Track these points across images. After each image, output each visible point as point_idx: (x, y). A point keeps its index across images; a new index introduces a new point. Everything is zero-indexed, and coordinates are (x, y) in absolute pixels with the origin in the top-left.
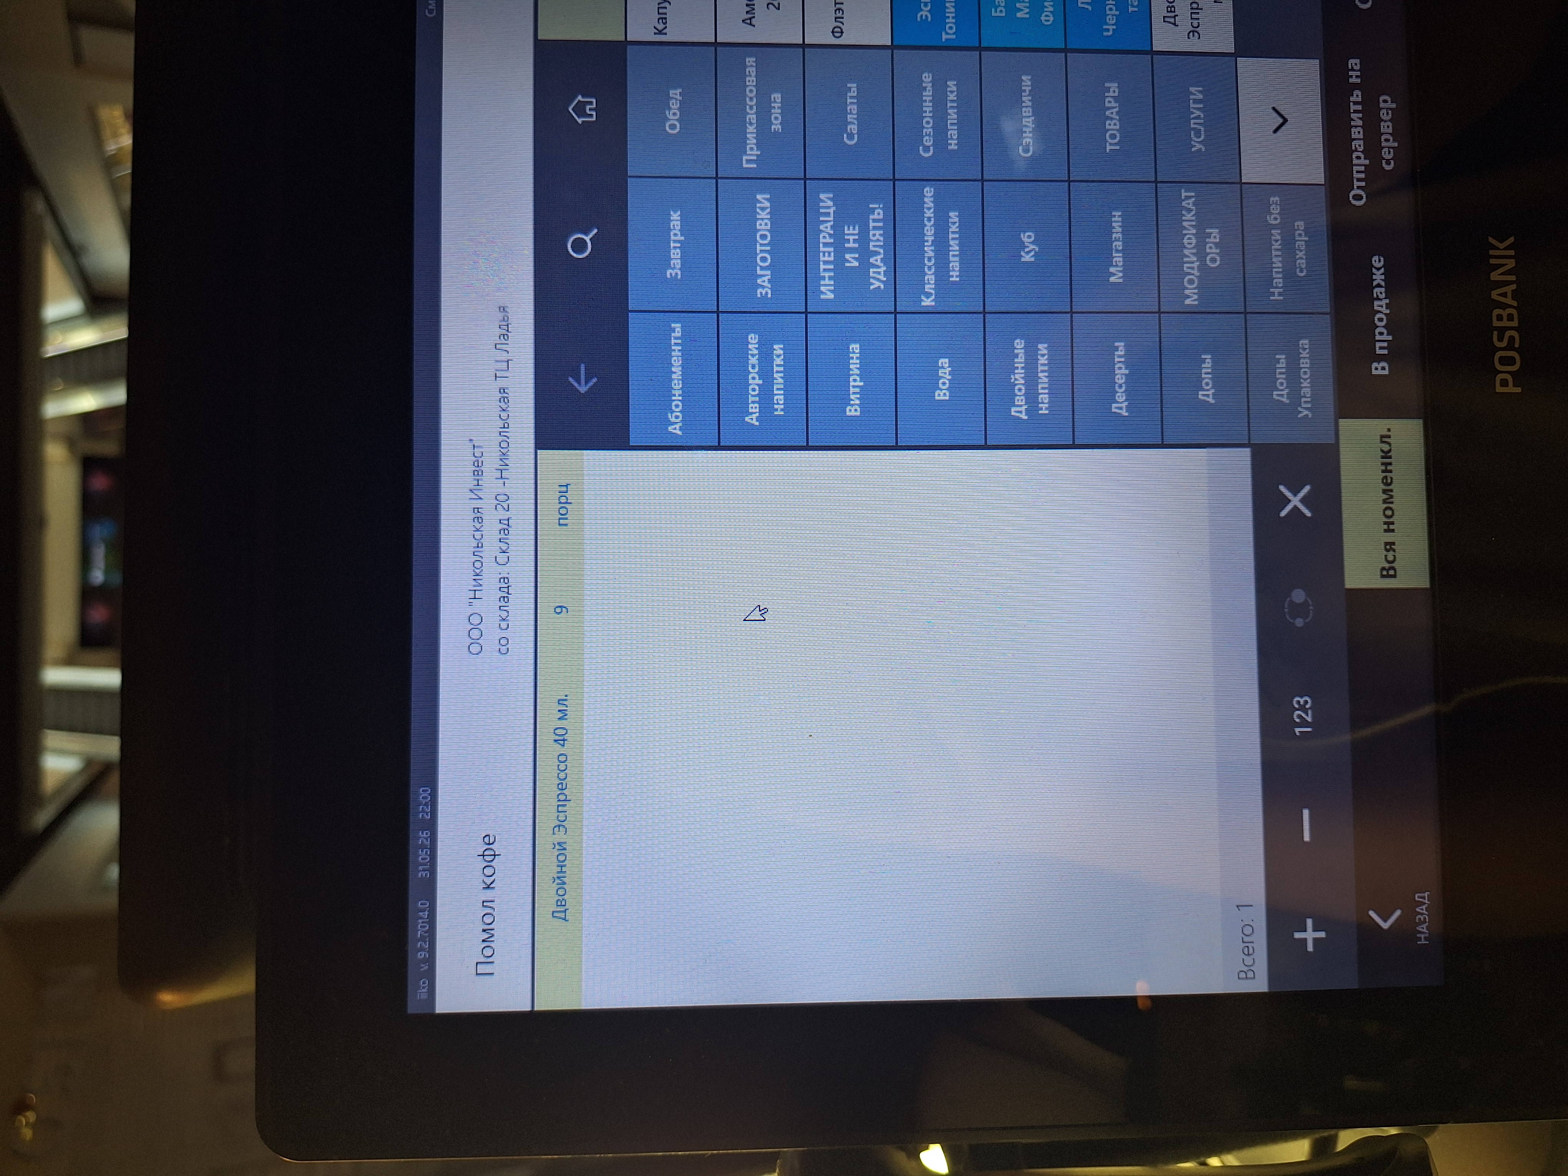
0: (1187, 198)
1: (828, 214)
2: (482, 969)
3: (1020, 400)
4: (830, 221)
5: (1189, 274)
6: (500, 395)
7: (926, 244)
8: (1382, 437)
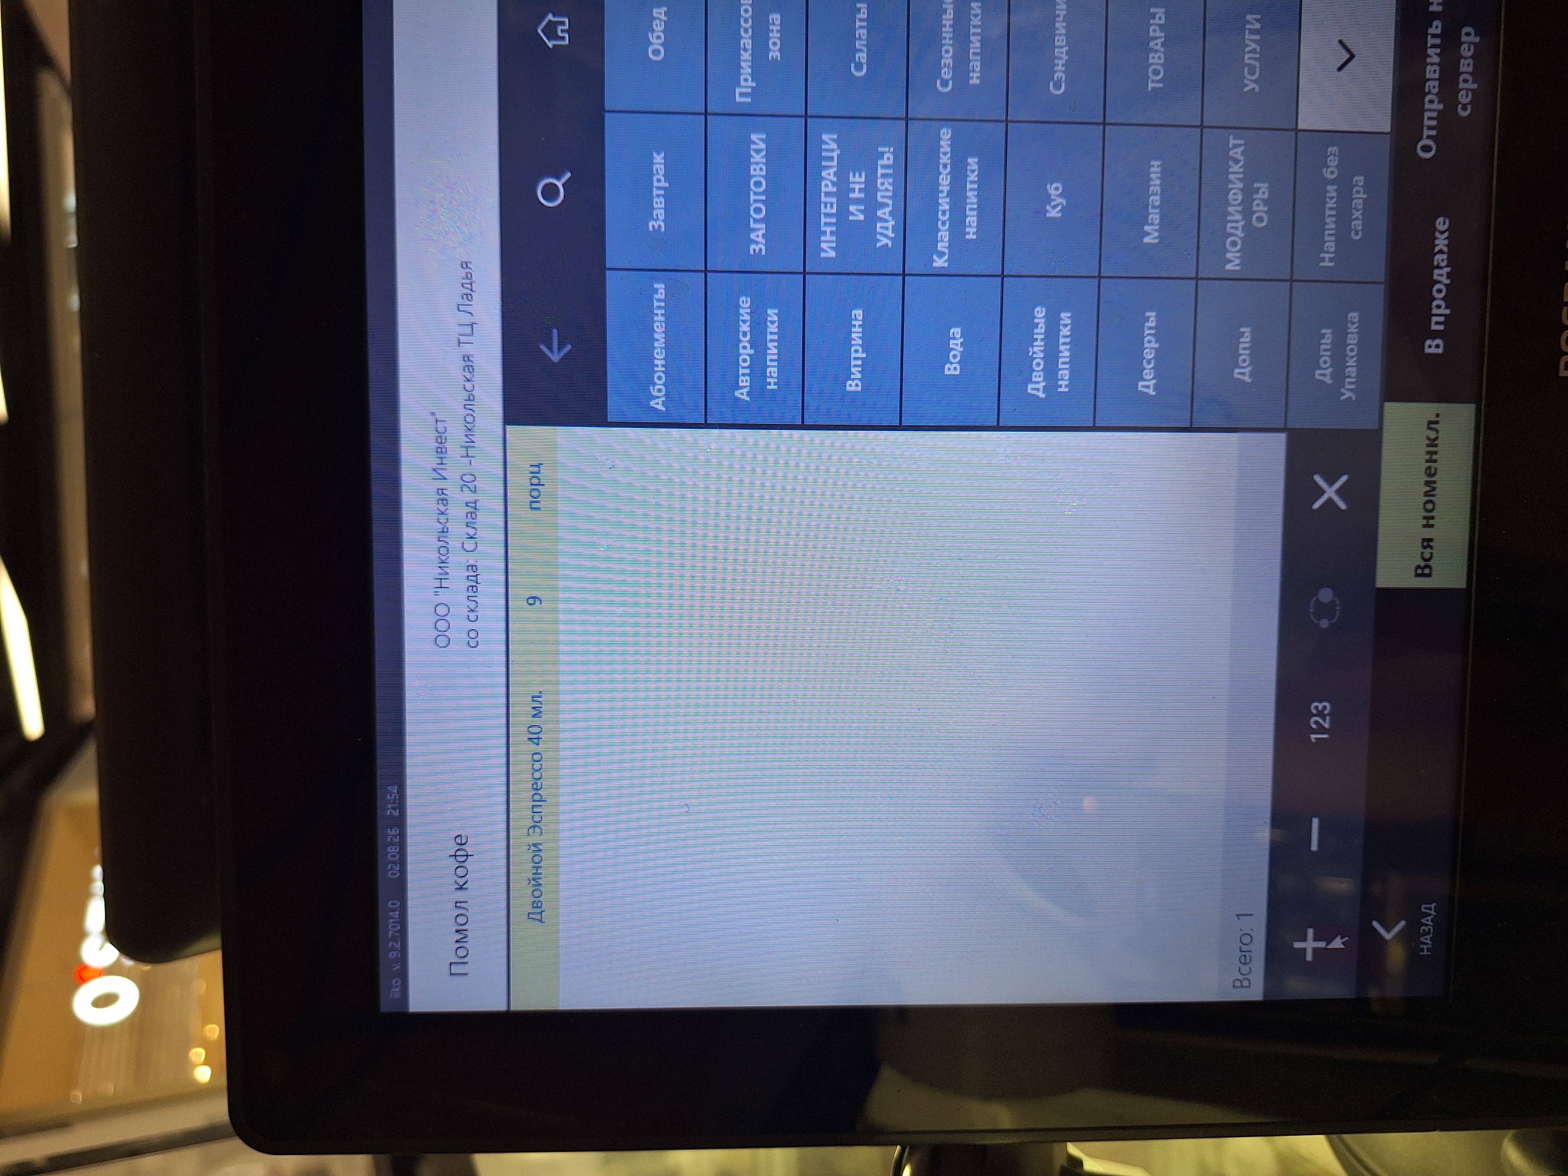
0: (1236, 146)
1: (831, 159)
2: (455, 969)
3: (1038, 376)
4: (832, 167)
5: (1232, 235)
6: (464, 364)
7: (940, 195)
8: (1430, 422)
